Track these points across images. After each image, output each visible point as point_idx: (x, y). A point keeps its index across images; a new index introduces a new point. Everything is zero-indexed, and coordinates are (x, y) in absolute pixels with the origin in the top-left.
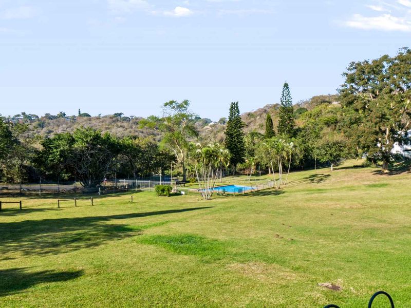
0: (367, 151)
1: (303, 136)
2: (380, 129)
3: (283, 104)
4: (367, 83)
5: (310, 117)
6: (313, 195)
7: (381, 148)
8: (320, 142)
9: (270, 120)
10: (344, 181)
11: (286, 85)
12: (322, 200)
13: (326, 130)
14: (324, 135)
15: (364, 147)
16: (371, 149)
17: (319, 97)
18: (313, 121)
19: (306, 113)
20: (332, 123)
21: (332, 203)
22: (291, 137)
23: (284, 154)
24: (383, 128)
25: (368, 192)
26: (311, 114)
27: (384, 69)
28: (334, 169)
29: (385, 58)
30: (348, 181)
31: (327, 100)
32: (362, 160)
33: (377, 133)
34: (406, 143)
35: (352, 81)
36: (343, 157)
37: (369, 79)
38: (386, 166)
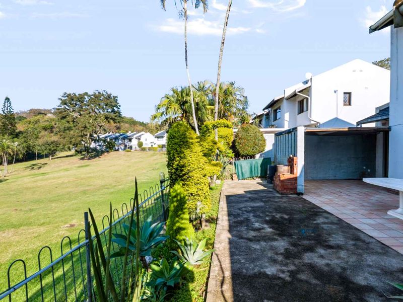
0: (77, 147)
1: (25, 137)
3: (4, 113)
4: (75, 107)
5: (29, 124)
7: (85, 144)
8: (41, 141)
10: (61, 166)
11: (8, 99)
12: (46, 180)
13: (43, 133)
14: (43, 136)
15: (74, 145)
16: (79, 145)
18: (32, 126)
19: (25, 120)
20: (49, 129)
22: (14, 138)
23: (10, 151)
24: (85, 133)
25: (78, 170)
26: (30, 122)
27: (85, 100)
28: (52, 159)
29: (86, 94)
30: (64, 166)
31: (43, 112)
32: (73, 152)
33: (82, 136)
34: (98, 142)
35: (65, 104)
36: (59, 151)
37: (76, 104)
38: (87, 155)
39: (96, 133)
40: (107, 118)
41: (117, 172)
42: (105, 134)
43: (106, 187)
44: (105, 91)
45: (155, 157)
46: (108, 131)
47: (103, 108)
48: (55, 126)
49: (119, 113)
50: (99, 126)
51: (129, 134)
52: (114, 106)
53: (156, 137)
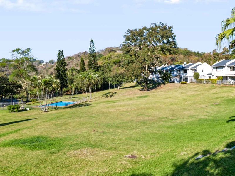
0: (137, 78)
1: (102, 71)
2: (143, 66)
3: (90, 52)
4: (136, 41)
5: (105, 60)
6: (110, 105)
7: (144, 76)
8: (112, 74)
9: (83, 61)
10: (126, 95)
11: (92, 41)
12: (115, 107)
13: (114, 67)
14: (114, 70)
15: (135, 76)
16: (139, 77)
17: (109, 48)
18: (107, 62)
19: (103, 57)
20: (118, 63)
21: (121, 108)
22: (95, 71)
23: (93, 81)
24: (144, 66)
25: (139, 100)
26: (106, 58)
27: (144, 34)
28: (120, 89)
29: (145, 28)
30: (128, 95)
31: (114, 50)
32: (134, 83)
33: (142, 68)
34: (155, 73)
35: (129, 39)
36: (124, 82)
37: (137, 39)
38: (146, 86)
39: (153, 65)
40: (163, 50)
41: (173, 104)
42: (161, 66)
43: (163, 119)
44: (160, 23)
45: (214, 91)
46: (164, 63)
47: (159, 39)
48: (122, 60)
49: (175, 44)
50: (156, 58)
51: (184, 65)
52: (169, 37)
53: (214, 68)
